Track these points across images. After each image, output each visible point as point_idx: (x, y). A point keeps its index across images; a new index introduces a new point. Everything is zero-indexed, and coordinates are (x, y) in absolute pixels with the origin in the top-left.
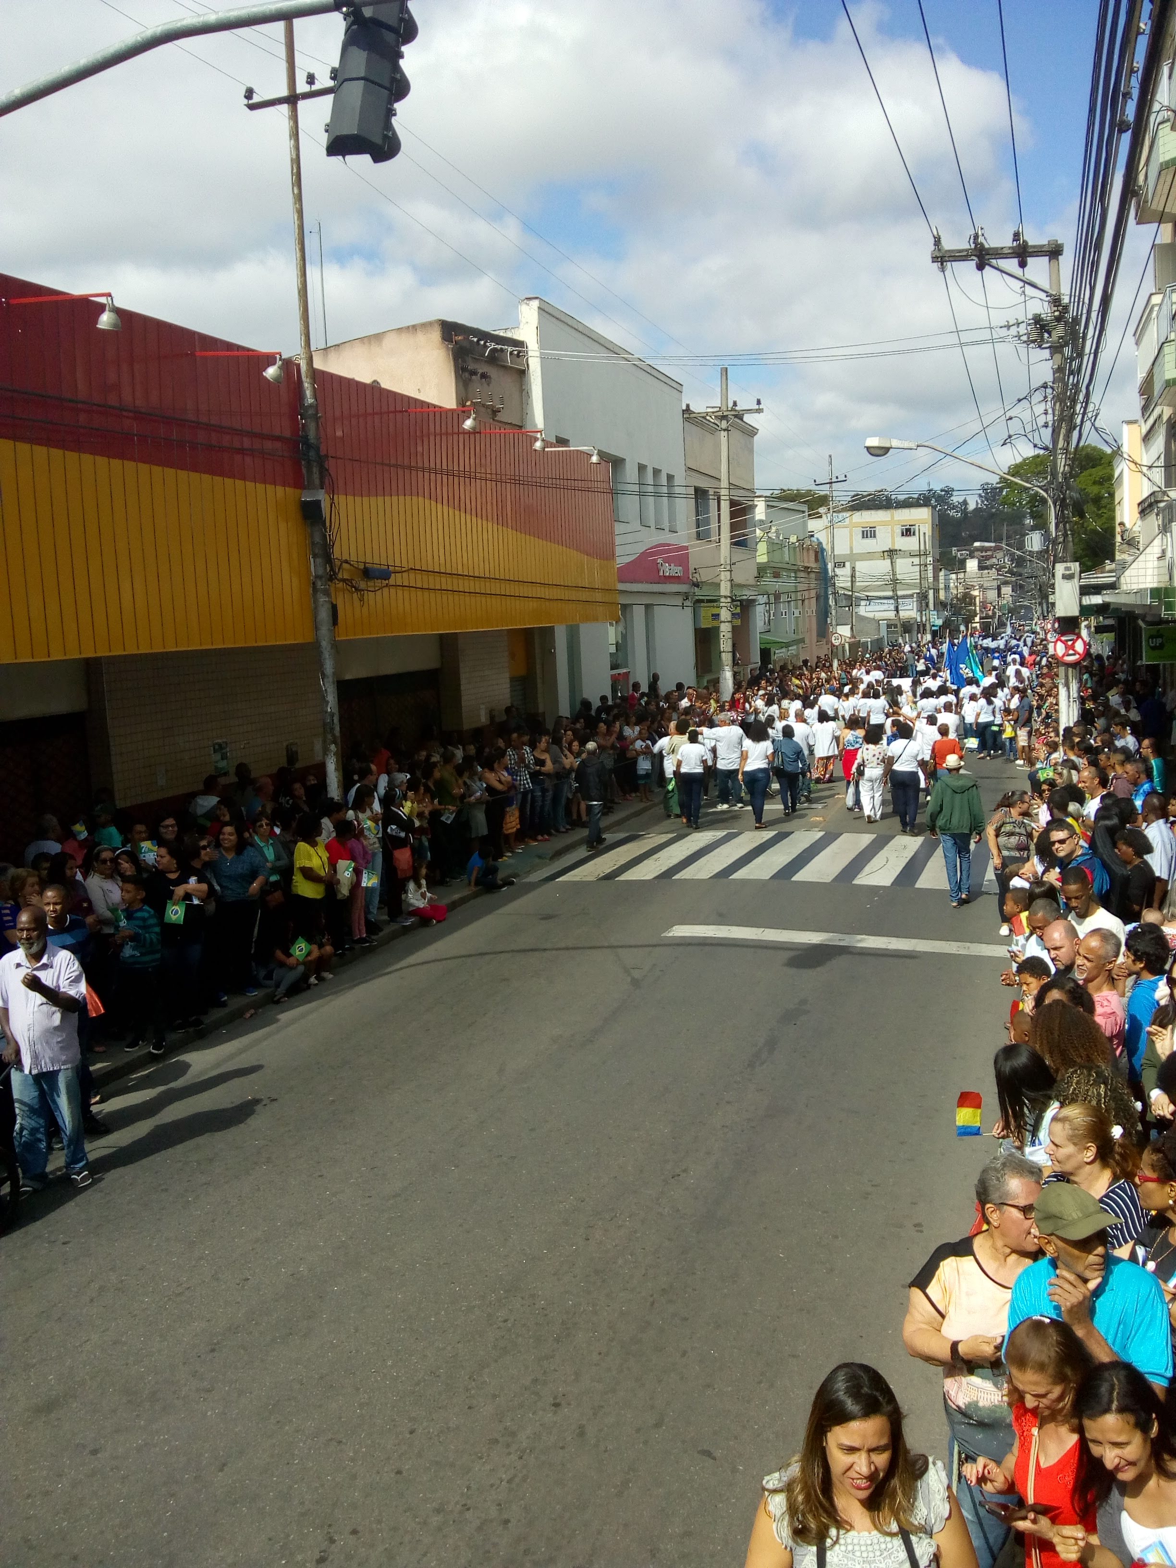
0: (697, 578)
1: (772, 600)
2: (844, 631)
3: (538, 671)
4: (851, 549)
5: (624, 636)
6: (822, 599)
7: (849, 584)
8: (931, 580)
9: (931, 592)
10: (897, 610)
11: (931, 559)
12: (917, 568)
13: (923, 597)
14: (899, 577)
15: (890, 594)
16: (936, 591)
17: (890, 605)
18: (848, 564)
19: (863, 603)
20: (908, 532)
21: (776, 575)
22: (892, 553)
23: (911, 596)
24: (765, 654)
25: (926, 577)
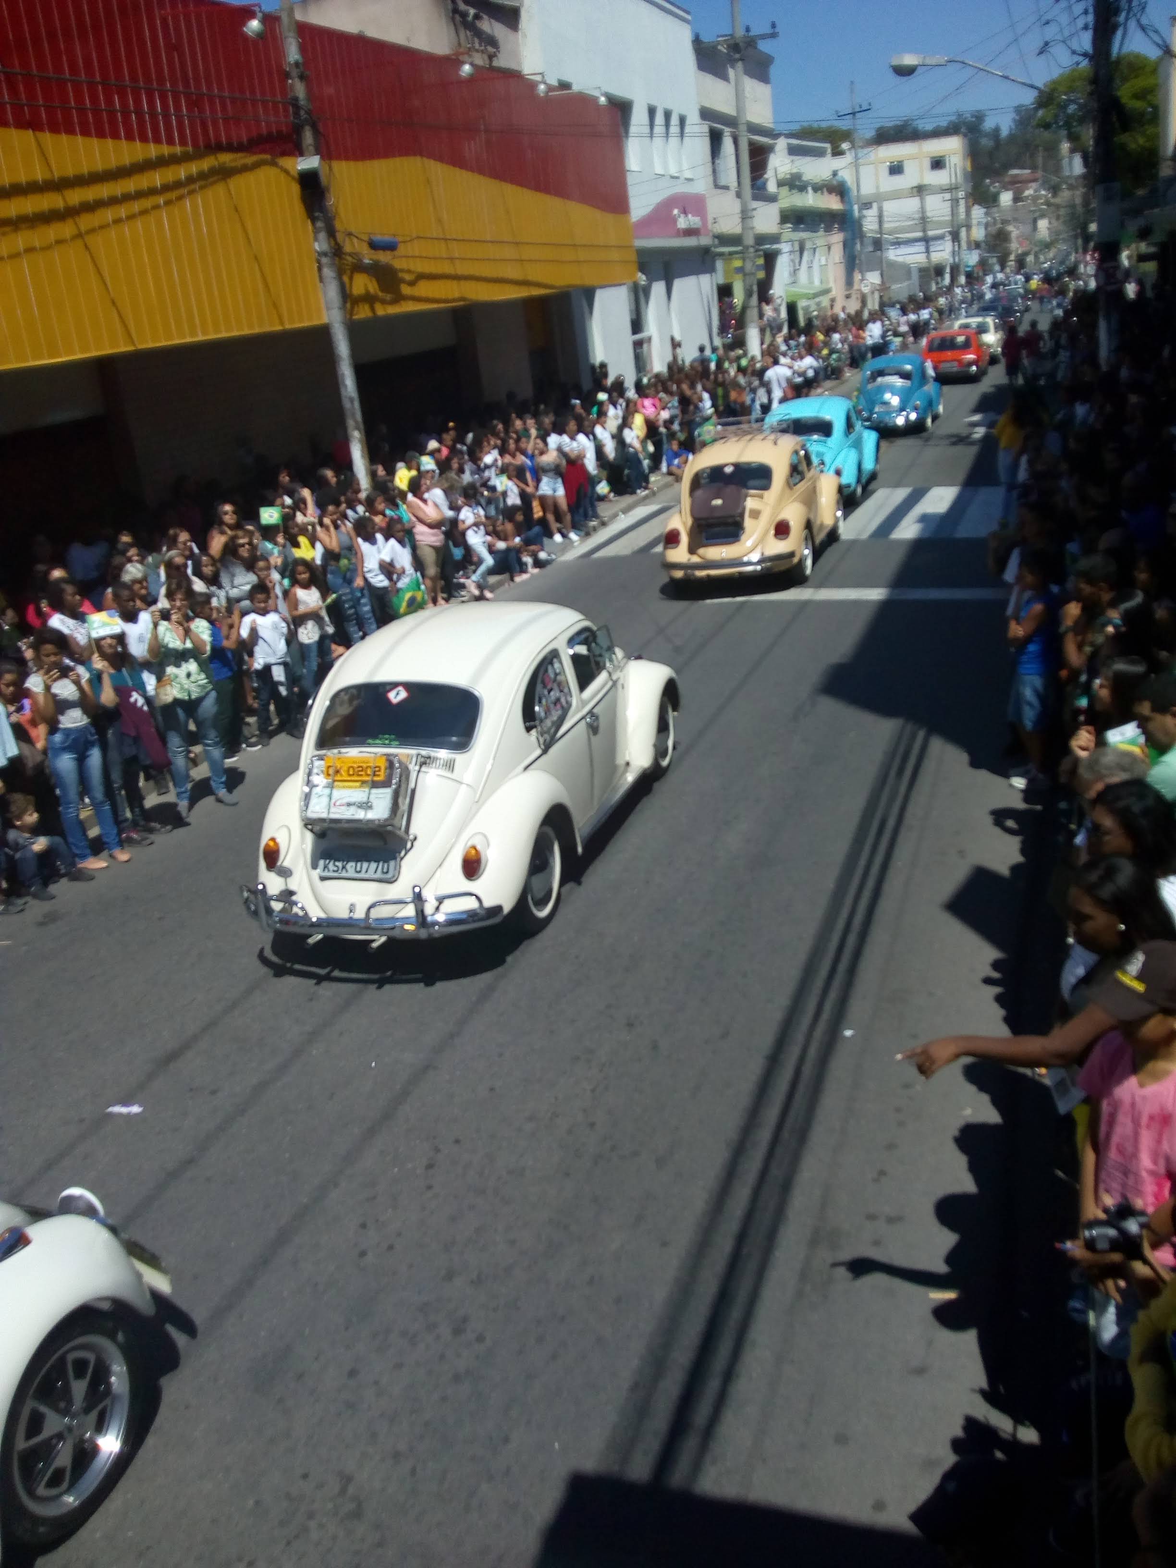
0: (717, 230)
1: (797, 247)
2: (874, 278)
4: (878, 187)
6: (848, 244)
7: (875, 227)
8: (962, 216)
9: (963, 230)
10: (928, 252)
11: (963, 193)
12: (948, 204)
13: (955, 237)
14: (929, 214)
15: (919, 234)
16: (969, 227)
17: (920, 248)
18: (875, 205)
19: (892, 247)
20: (938, 164)
21: (799, 221)
22: (920, 190)
23: (941, 237)
24: (792, 309)
25: (958, 213)
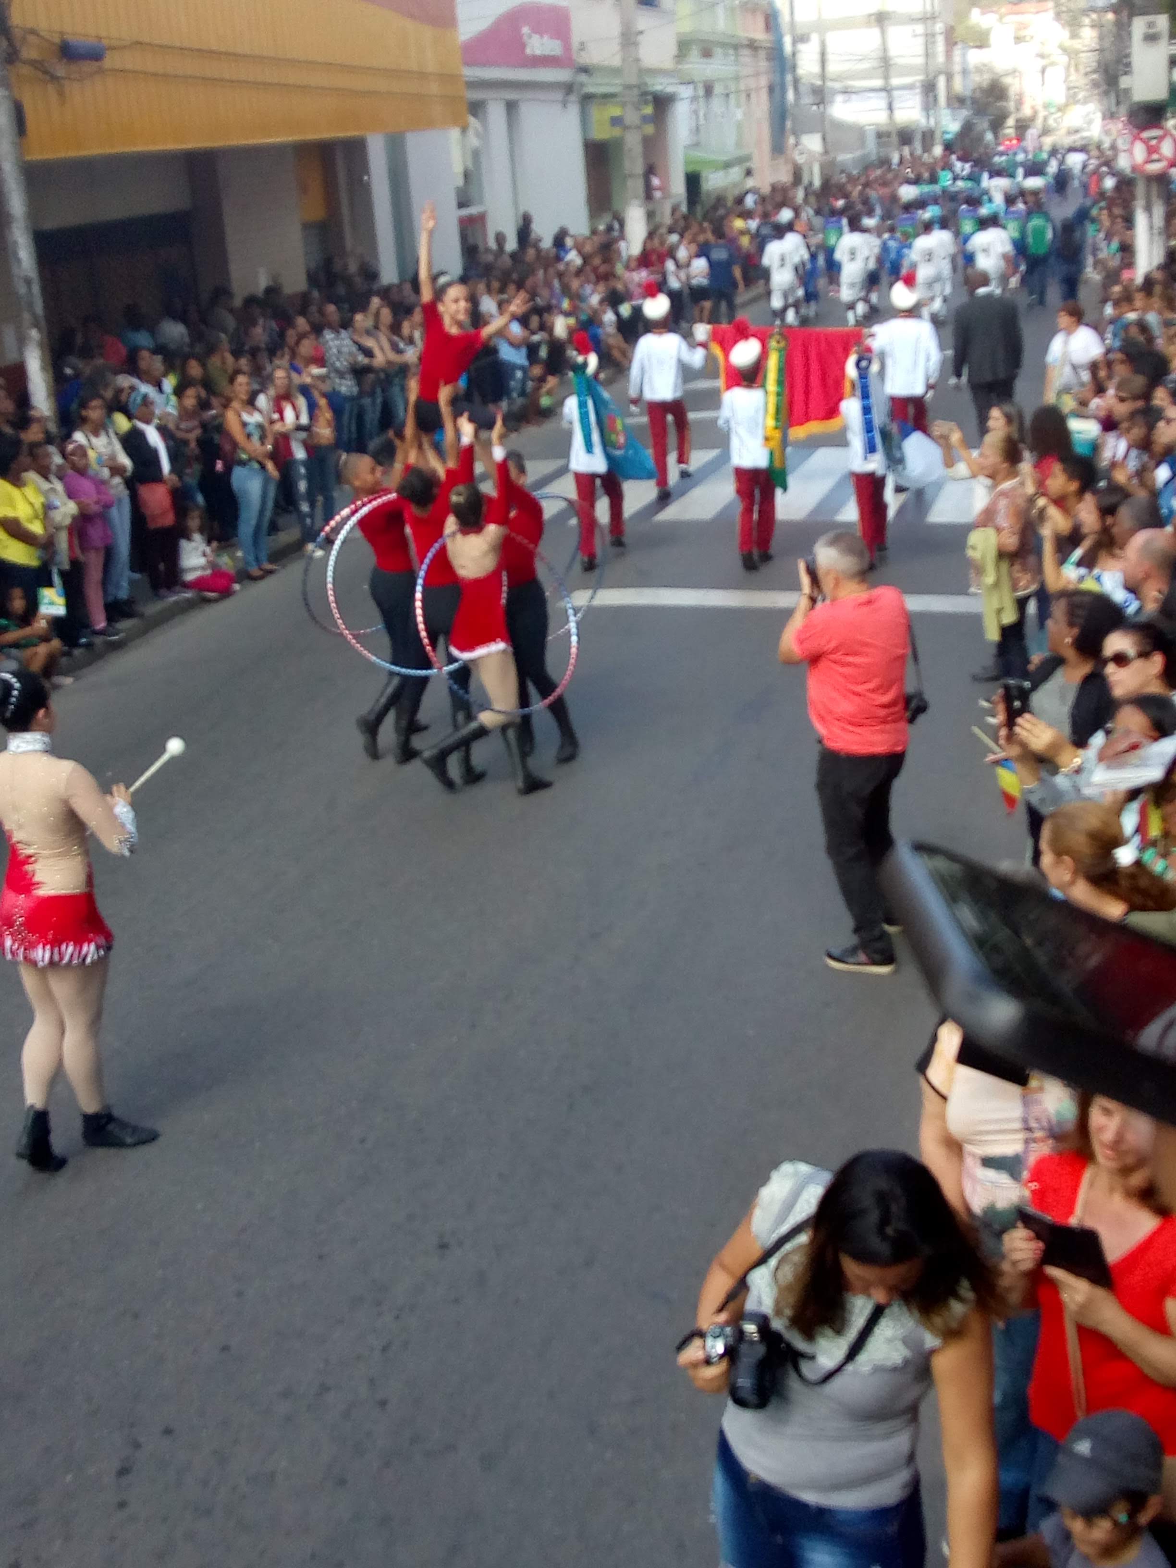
0: (585, 59)
1: (701, 92)
2: (813, 143)
3: (345, 211)
4: (820, 13)
5: (476, 155)
6: (776, 90)
7: (816, 69)
8: (941, 58)
9: (942, 79)
10: (890, 108)
11: (941, 26)
12: (921, 41)
13: (929, 88)
14: (893, 54)
15: (878, 83)
16: (949, 78)
17: (879, 102)
18: (815, 38)
19: (839, 98)
21: (707, 53)
23: (910, 87)
24: (693, 181)
25: (934, 55)
